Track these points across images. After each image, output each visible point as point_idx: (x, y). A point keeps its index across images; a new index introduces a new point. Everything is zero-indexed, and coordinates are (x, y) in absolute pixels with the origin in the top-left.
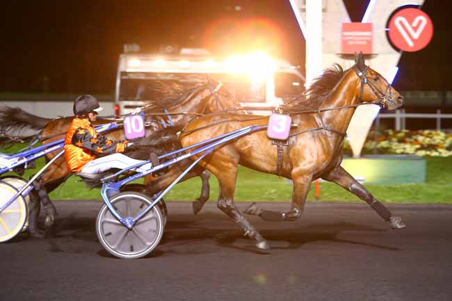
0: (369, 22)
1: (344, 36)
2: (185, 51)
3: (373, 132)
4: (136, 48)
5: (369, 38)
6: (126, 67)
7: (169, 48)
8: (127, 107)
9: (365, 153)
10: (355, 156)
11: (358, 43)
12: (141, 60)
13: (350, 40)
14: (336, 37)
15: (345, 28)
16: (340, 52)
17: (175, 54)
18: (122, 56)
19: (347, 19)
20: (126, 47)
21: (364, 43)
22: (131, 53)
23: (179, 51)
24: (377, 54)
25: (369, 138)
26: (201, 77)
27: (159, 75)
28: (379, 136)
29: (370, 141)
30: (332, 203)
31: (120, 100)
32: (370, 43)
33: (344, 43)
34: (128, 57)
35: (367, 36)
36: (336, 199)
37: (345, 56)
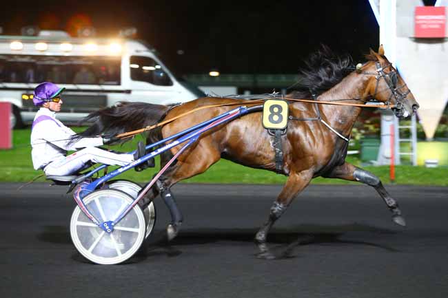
0: (442, 6)
1: (416, 20)
5: (441, 22)
7: (30, 31)
10: (428, 139)
11: (431, 26)
13: (424, 24)
14: (409, 21)
15: (418, 11)
16: (412, 36)
19: (421, 4)
21: (437, 26)
32: (443, 26)
33: (417, 27)
35: (440, 20)
37: (419, 40)
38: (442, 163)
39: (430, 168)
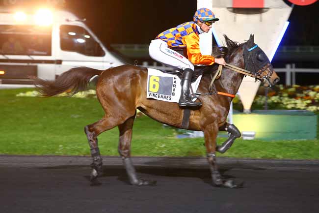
9: (255, 108)
10: (245, 111)
16: (230, 5)
24: (268, 8)
28: (270, 92)
37: (236, 10)
38: (258, 136)
39: (247, 140)
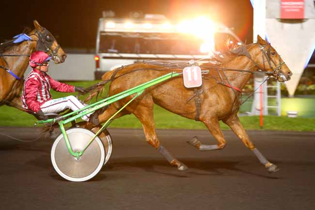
1: (282, 5)
2: (148, 16)
3: (304, 78)
4: (112, 14)
5: (301, 7)
6: (104, 28)
7: (136, 14)
8: (105, 58)
9: (298, 94)
10: (290, 96)
11: (293, 10)
12: (116, 23)
13: (287, 8)
14: (276, 6)
16: (279, 17)
17: (140, 19)
18: (101, 20)
20: (104, 14)
21: (297, 11)
22: (108, 17)
23: (144, 16)
24: (307, 19)
25: (301, 83)
26: (159, 36)
27: (128, 34)
28: (308, 81)
29: (301, 85)
30: (274, 131)
31: (100, 53)
32: (302, 10)
33: (282, 10)
34: (106, 21)
35: (300, 5)
36: (275, 128)
37: (283, 21)
